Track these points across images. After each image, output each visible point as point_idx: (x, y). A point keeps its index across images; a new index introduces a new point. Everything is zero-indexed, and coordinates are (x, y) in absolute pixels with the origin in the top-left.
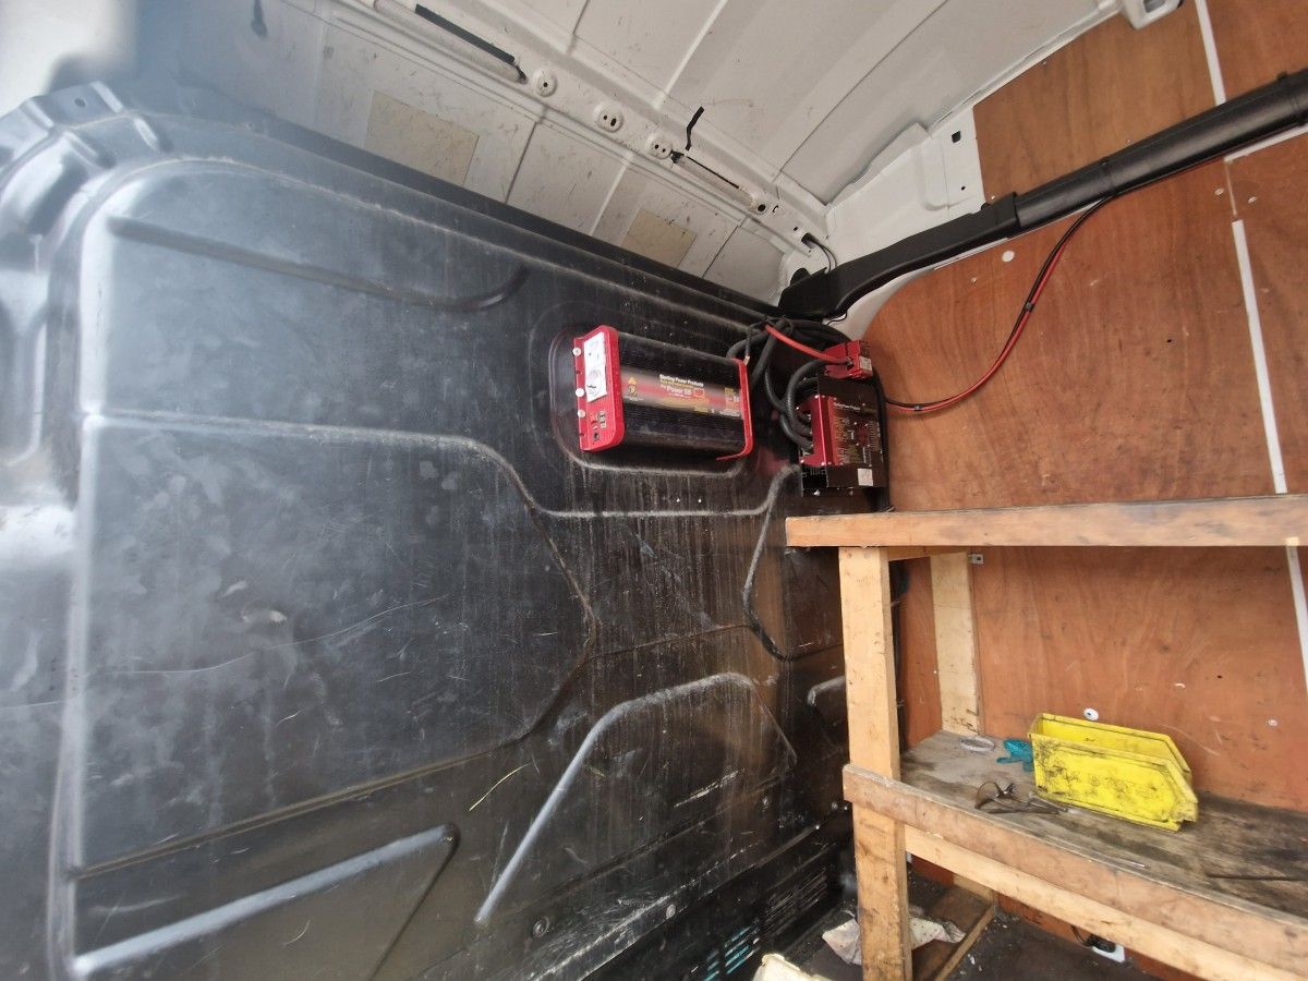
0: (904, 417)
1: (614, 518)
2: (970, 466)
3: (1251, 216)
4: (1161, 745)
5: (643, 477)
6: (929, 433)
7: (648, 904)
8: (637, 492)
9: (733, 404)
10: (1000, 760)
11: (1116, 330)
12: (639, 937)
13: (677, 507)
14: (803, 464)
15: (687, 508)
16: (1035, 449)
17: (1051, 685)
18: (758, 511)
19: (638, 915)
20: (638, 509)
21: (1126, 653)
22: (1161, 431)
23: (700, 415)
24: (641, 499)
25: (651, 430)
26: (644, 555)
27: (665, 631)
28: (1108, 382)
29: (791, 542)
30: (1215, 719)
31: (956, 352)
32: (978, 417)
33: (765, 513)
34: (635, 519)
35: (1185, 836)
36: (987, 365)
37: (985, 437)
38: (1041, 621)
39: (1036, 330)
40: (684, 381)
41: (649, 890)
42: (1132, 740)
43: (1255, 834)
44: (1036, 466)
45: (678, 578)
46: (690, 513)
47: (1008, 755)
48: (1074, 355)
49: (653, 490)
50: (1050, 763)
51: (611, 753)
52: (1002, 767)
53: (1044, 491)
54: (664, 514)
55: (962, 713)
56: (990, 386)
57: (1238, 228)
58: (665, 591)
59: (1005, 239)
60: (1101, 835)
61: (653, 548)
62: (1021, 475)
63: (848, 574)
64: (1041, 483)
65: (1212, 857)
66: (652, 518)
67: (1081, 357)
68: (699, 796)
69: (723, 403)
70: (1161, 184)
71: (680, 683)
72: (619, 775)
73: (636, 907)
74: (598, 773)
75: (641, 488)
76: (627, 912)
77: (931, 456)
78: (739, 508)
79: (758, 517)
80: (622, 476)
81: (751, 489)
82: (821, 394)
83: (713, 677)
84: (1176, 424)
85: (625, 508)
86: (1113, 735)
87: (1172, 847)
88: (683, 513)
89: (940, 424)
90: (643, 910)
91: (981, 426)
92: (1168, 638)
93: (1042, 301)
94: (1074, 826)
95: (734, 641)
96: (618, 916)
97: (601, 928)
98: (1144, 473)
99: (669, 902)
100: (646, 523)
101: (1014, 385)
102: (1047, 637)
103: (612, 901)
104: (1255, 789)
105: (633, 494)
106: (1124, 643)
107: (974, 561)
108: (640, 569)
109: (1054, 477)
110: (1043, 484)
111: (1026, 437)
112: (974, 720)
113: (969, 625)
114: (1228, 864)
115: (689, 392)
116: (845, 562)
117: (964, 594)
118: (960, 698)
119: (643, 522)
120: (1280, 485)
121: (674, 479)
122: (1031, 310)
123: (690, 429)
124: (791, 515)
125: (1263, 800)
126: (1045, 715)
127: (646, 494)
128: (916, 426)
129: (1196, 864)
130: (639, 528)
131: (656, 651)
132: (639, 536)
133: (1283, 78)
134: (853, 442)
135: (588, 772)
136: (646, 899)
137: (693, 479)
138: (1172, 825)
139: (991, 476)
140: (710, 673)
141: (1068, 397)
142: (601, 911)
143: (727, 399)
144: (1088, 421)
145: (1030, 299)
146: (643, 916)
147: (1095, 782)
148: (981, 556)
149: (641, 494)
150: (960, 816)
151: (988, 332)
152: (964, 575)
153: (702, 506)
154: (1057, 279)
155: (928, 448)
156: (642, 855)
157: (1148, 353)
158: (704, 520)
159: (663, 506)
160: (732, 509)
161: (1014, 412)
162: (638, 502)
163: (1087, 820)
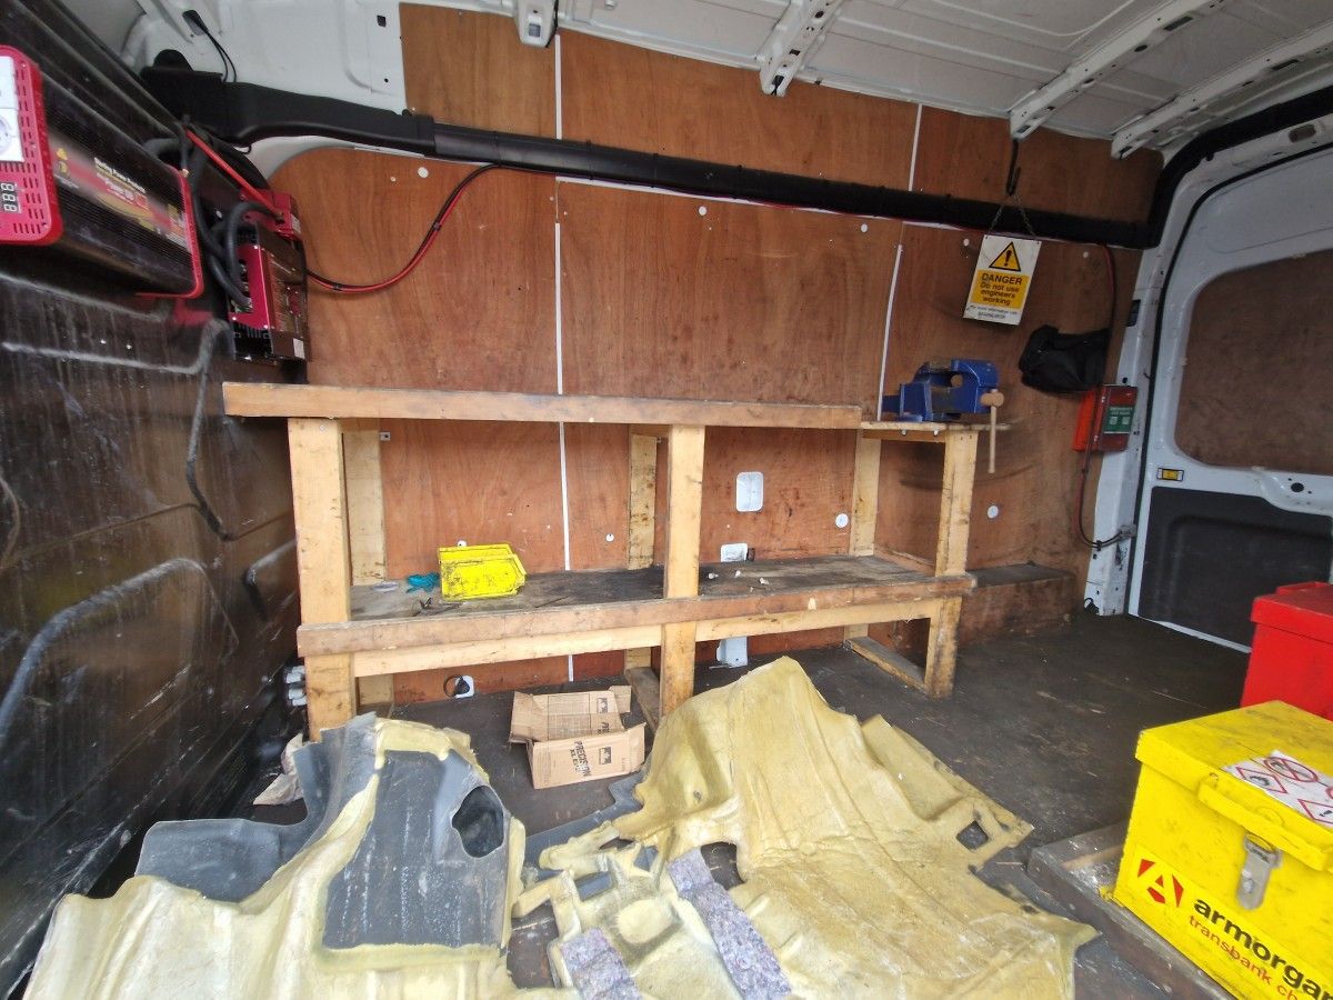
0: (317, 292)
1: (25, 355)
2: (381, 354)
3: (563, 221)
4: (504, 550)
5: (53, 298)
6: (342, 313)
7: (100, 842)
8: (48, 319)
9: (180, 230)
10: (408, 591)
11: (492, 270)
12: (95, 880)
13: (102, 351)
14: (235, 323)
15: (114, 354)
16: (434, 348)
17: (438, 530)
18: (192, 370)
19: (91, 857)
20: (52, 345)
21: (484, 499)
22: (510, 350)
23: (143, 231)
24: (55, 332)
25: (93, 236)
26: (71, 412)
27: (107, 514)
28: (485, 308)
29: (231, 410)
30: (524, 531)
31: (373, 242)
32: (389, 309)
33: (200, 373)
34: (53, 360)
35: (520, 595)
36: (400, 264)
37: (394, 329)
38: (433, 484)
39: (439, 249)
40: (124, 178)
41: (101, 826)
42: (490, 551)
43: (545, 585)
44: (433, 361)
45: (115, 446)
46: (120, 361)
47: (411, 587)
48: (465, 279)
49: (70, 320)
50: (452, 577)
51: (58, 675)
52: (411, 595)
53: (439, 383)
54: (89, 357)
55: (372, 567)
56: (402, 284)
57: (558, 226)
58: (102, 462)
59: (421, 155)
60: (484, 609)
61: (82, 405)
62: (423, 366)
63: (301, 446)
64: (436, 376)
65: (534, 599)
66: (75, 362)
67: (470, 282)
68: (153, 701)
69: (168, 223)
70: (523, 174)
71: (127, 578)
72: (69, 700)
73: (87, 850)
74: (43, 703)
75: (52, 315)
76: (80, 857)
77: (344, 339)
78: (172, 364)
79: (194, 377)
80: (25, 293)
81: (183, 343)
82: (262, 246)
83: (163, 565)
84: (518, 347)
85: (36, 342)
86: (480, 552)
87: (516, 602)
88: (111, 360)
89: (354, 308)
90: (96, 850)
91: (391, 318)
92: (506, 486)
93: (446, 226)
94: (469, 610)
95: (179, 522)
96: (70, 868)
97: (52, 889)
98: (500, 377)
99: (122, 829)
100: (69, 366)
101: (420, 287)
102: (436, 495)
103: (61, 853)
104: (539, 565)
105: (43, 323)
106: (483, 493)
107: (383, 438)
108: (68, 433)
109: (446, 373)
110: (439, 377)
111: (428, 337)
112: (381, 571)
113: (379, 493)
114: (541, 600)
115: (130, 195)
116: (295, 435)
117: (376, 466)
118: (369, 556)
119: (64, 365)
120: (560, 391)
121: (93, 310)
122: (439, 230)
123: (137, 247)
124: (226, 380)
125: (542, 570)
126: (441, 549)
127: (61, 325)
128: (329, 305)
129: (528, 605)
130: (61, 374)
131: (97, 540)
132: (61, 385)
133: (588, 144)
134: (289, 309)
135: (31, 705)
136: (99, 836)
137: (118, 315)
138: (515, 592)
139: (399, 364)
140: (160, 560)
141: (459, 311)
142: (50, 871)
143: (172, 220)
144: (471, 334)
145: (438, 220)
146: (97, 856)
147: (477, 581)
148: (388, 434)
149: (54, 325)
150: (410, 626)
151: (403, 234)
152: (376, 451)
153: (131, 355)
154: (458, 212)
155: (341, 329)
156: (93, 789)
157: (508, 293)
158: (139, 372)
159: (84, 346)
160: (165, 363)
161: (419, 314)
162: (52, 336)
163: (474, 604)
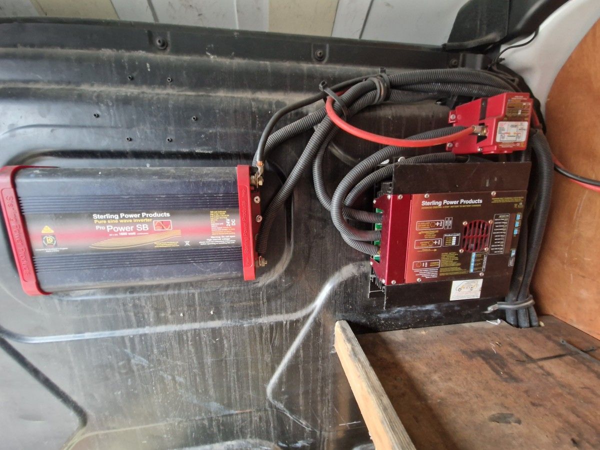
1: (97, 338)
8: (126, 312)
9: (223, 230)
13: (181, 321)
15: (193, 321)
20: (130, 326)
26: (137, 365)
33: (306, 317)
34: (123, 338)
46: (196, 325)
54: (161, 329)
61: (147, 359)
66: (146, 335)
69: (208, 231)
78: (268, 315)
85: (112, 327)
88: (186, 327)
100: (137, 339)
119: (133, 339)
121: (174, 296)
130: (128, 344)
132: (128, 351)
134: (454, 249)
143: (214, 225)
158: (216, 330)
159: (159, 321)
160: (259, 314)
162: (128, 320)
